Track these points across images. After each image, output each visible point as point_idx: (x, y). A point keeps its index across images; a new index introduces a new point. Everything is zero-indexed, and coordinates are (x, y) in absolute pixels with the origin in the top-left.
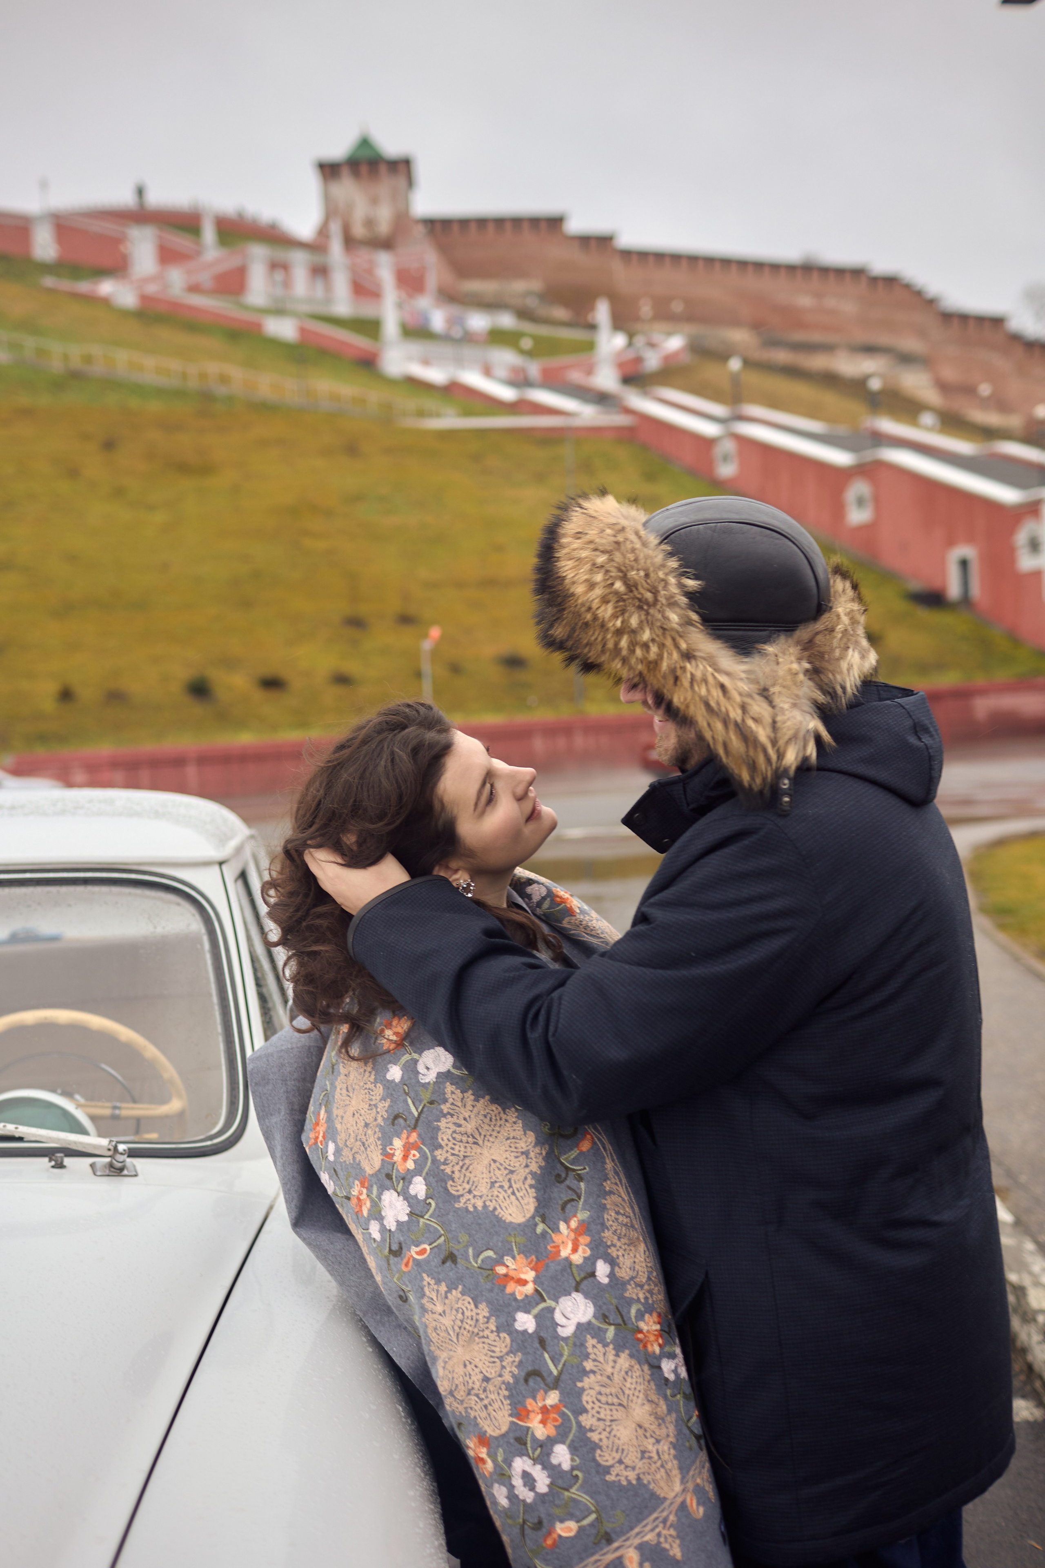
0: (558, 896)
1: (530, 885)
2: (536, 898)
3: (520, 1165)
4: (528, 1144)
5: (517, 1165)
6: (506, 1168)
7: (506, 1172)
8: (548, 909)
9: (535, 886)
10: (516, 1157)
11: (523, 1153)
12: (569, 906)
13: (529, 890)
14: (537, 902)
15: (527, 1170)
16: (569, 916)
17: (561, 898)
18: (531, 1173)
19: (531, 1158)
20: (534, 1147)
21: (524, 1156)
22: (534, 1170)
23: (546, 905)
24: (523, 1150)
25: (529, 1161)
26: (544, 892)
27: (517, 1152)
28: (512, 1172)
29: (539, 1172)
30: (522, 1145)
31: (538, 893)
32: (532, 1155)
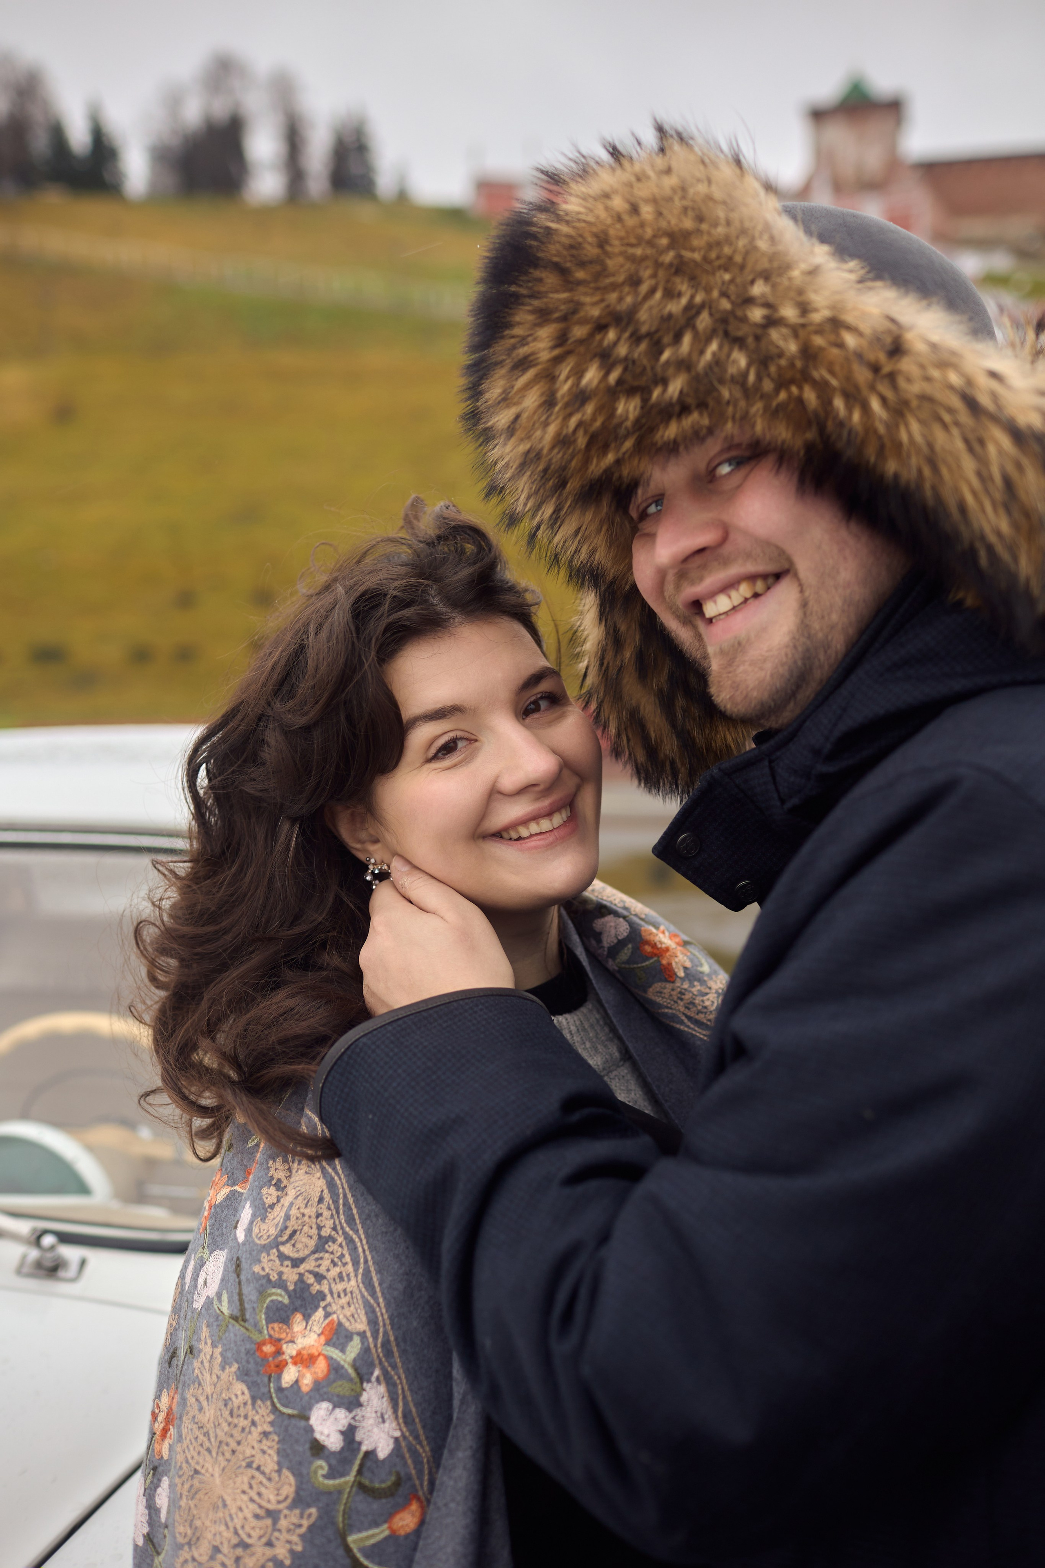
0: (647, 942)
1: (603, 915)
2: (608, 940)
3: (260, 1537)
4: (281, 1498)
5: (255, 1534)
6: (236, 1533)
7: (235, 1540)
8: (628, 962)
9: (610, 920)
10: (257, 1517)
11: (270, 1513)
12: (664, 962)
13: (598, 924)
14: (609, 948)
15: (269, 1552)
16: (661, 980)
17: (654, 946)
18: (274, 1560)
19: (279, 1531)
20: (291, 1508)
21: (269, 1522)
22: (280, 1557)
23: (625, 954)
24: (271, 1507)
25: (276, 1534)
26: (623, 929)
27: (261, 1507)
28: (246, 1546)
29: (288, 1562)
30: (271, 1498)
31: (613, 932)
32: (283, 1523)
